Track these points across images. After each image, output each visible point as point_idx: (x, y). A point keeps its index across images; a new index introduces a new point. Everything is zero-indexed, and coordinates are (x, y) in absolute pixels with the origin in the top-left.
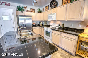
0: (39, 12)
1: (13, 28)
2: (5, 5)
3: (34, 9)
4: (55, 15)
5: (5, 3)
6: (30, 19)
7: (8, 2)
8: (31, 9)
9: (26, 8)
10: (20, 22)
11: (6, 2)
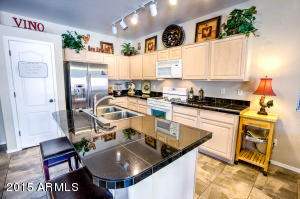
0: (125, 54)
1: (51, 101)
2: (30, 28)
3: (111, 44)
4: (180, 65)
5: (30, 22)
6: (103, 74)
7: (38, 21)
8: (102, 43)
9: (87, 39)
10: (74, 82)
11: (33, 20)
